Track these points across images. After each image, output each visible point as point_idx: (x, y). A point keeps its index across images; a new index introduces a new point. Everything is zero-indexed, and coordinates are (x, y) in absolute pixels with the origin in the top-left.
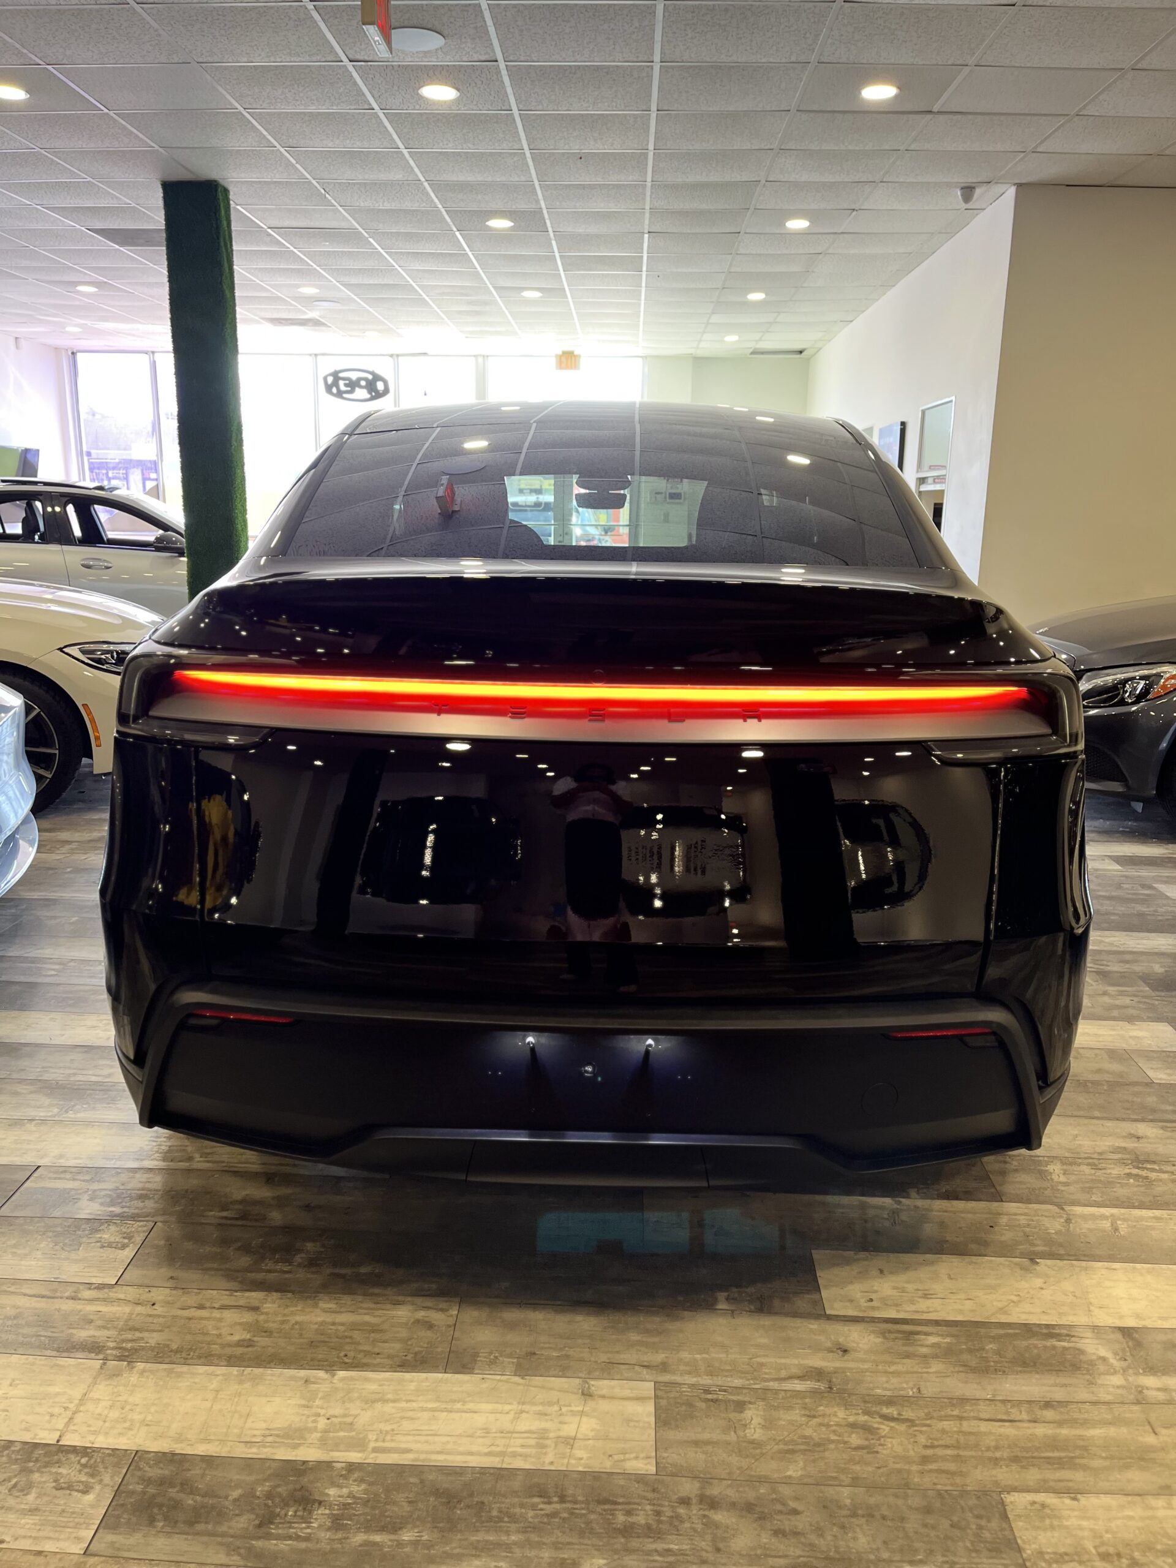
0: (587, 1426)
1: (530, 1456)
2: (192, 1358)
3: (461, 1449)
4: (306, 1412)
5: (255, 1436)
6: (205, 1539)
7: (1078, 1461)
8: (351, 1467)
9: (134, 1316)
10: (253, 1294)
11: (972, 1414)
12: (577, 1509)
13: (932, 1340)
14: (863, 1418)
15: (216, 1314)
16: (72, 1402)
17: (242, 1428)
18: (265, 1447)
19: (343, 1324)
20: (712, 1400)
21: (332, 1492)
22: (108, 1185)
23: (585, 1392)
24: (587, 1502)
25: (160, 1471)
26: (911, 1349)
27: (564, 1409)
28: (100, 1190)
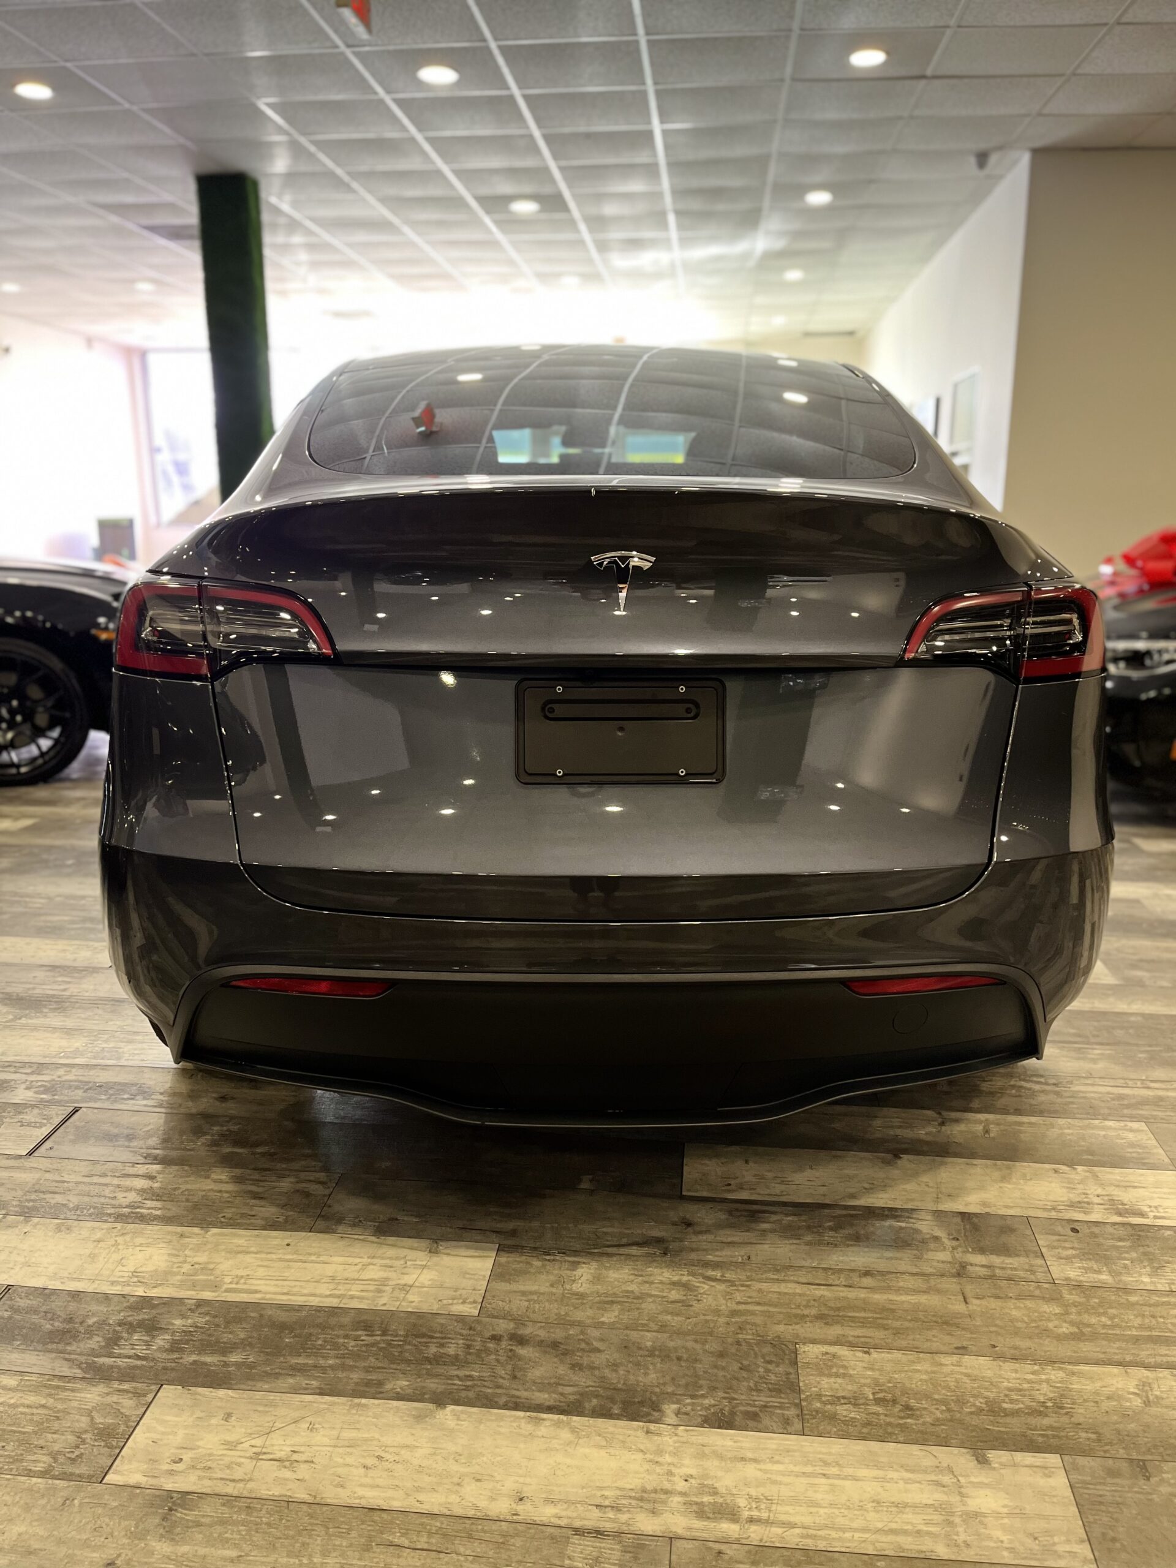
0: (426, 1277)
1: (367, 1299)
2: (85, 1215)
3: (305, 1291)
4: (174, 1260)
5: (123, 1277)
6: (53, 1355)
7: (881, 1321)
8: (201, 1303)
9: (41, 1182)
10: (153, 1167)
11: (792, 1278)
12: (395, 1341)
13: (777, 1218)
15: (116, 1181)
17: (113, 1271)
18: (129, 1285)
21: (178, 1322)
22: (47, 1077)
23: (433, 1251)
24: (407, 1336)
25: (29, 1301)
26: (753, 1224)
27: (409, 1263)
28: (37, 1081)
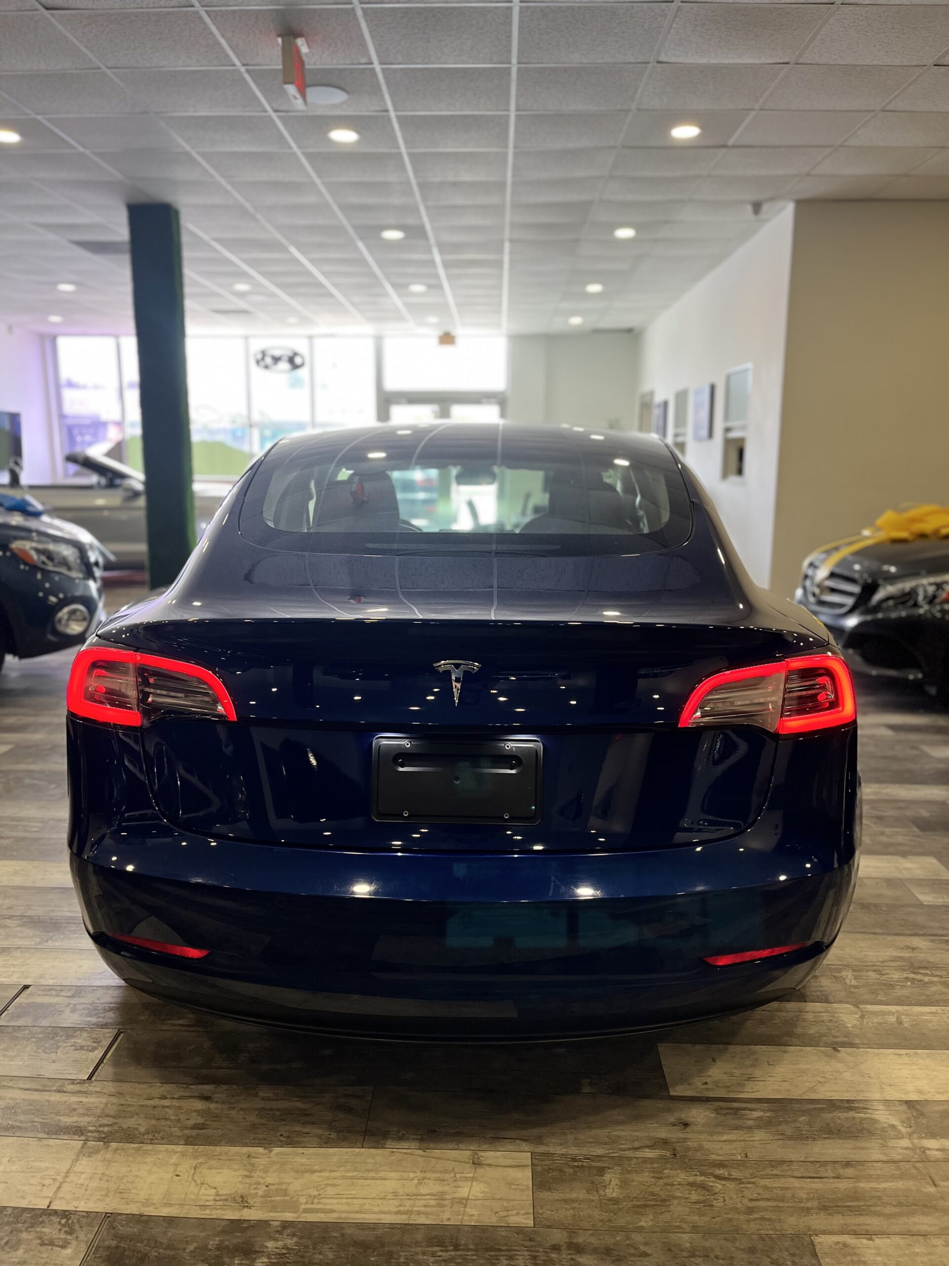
0: (477, 1190)
1: (431, 1214)
2: (157, 1139)
3: (376, 1209)
4: (248, 1181)
5: (208, 1200)
7: (872, 1209)
8: (285, 1225)
9: (108, 1105)
10: (206, 1087)
11: (788, 1173)
12: (468, 1255)
13: (756, 1114)
14: (700, 1179)
15: (176, 1103)
16: (59, 1175)
17: (198, 1194)
18: (216, 1209)
19: (278, 1110)
20: (578, 1167)
21: (270, 1244)
22: (87, 999)
23: (476, 1162)
24: (477, 1250)
25: (129, 1229)
26: (738, 1122)
27: (458, 1176)
28: (79, 1004)
